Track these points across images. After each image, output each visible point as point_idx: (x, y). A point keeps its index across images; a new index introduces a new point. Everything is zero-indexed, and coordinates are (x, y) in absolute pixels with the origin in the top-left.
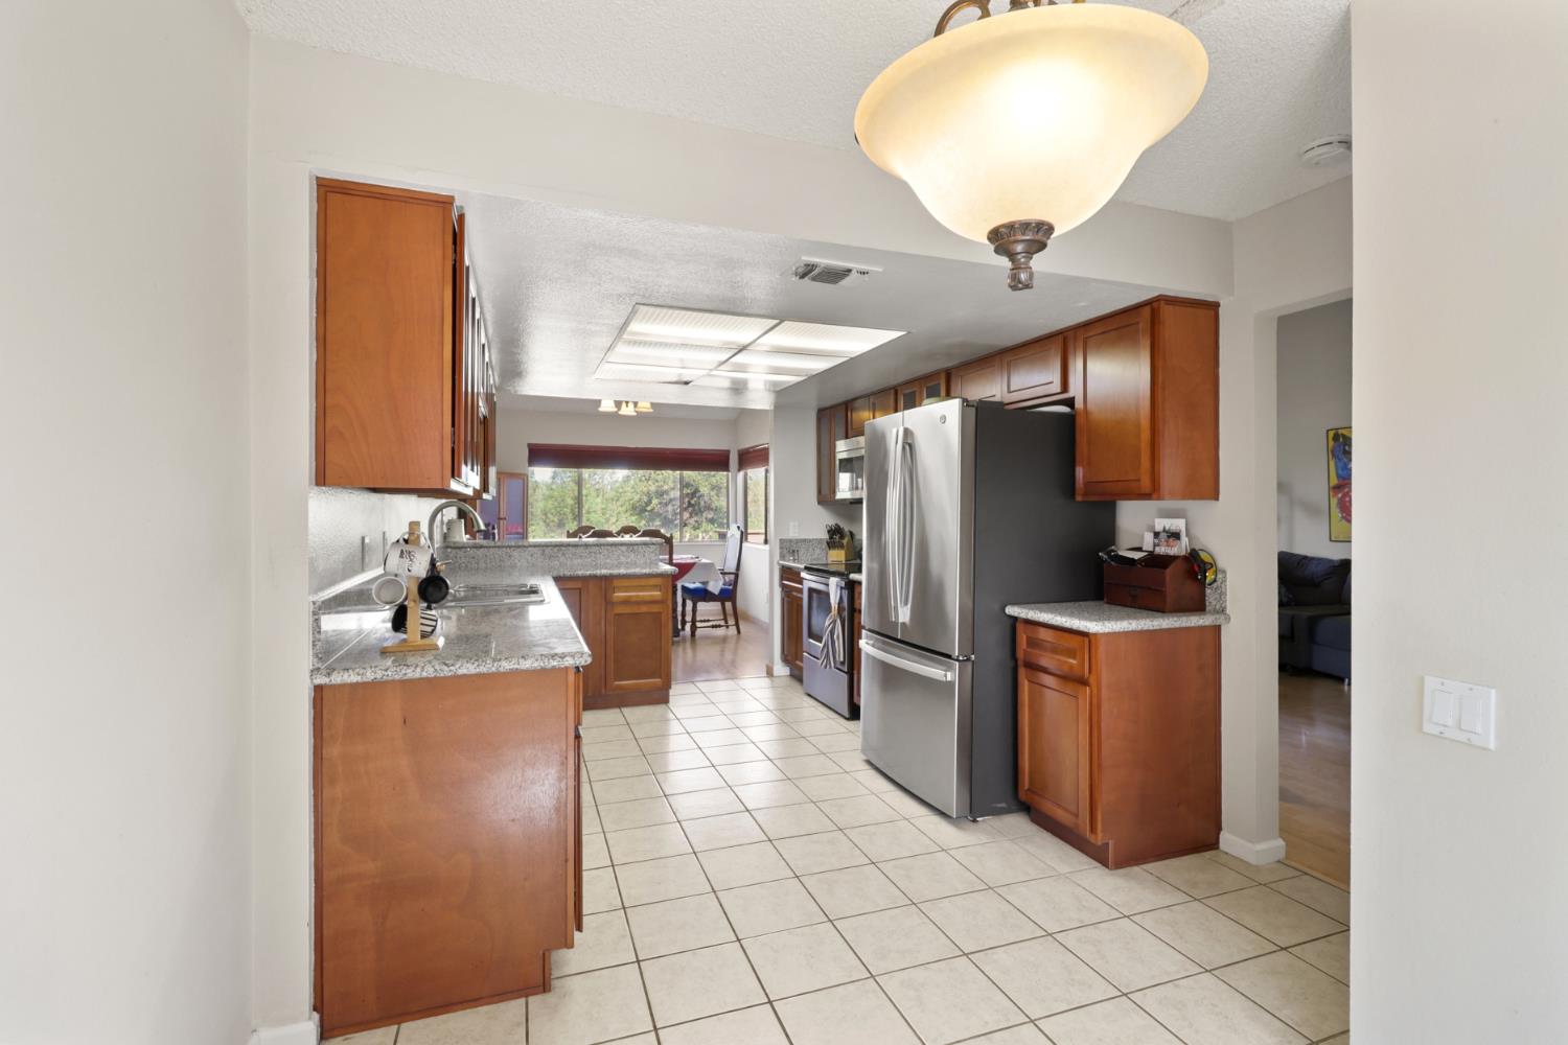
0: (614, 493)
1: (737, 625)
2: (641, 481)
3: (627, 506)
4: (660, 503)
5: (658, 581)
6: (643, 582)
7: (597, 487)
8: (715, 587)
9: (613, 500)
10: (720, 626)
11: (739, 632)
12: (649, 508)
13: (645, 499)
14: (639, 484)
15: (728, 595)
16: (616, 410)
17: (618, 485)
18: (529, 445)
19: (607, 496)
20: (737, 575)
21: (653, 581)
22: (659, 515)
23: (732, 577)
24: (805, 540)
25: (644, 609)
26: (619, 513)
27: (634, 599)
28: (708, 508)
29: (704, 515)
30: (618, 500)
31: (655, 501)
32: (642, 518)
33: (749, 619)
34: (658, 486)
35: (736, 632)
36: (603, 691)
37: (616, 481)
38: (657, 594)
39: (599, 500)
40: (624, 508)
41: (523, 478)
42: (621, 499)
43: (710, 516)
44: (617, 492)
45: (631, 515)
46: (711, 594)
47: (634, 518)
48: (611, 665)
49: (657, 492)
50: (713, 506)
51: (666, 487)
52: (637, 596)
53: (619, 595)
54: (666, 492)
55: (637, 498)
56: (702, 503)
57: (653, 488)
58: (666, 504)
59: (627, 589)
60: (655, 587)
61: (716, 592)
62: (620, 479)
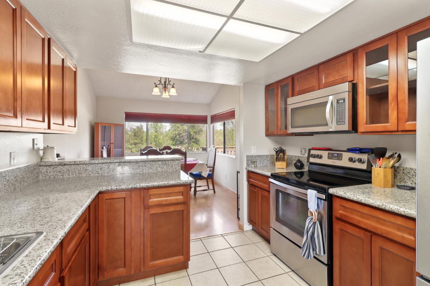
0: (166, 134)
1: (214, 189)
2: (173, 130)
3: (169, 138)
4: (179, 137)
5: (181, 189)
6: (171, 190)
7: (161, 132)
8: (205, 174)
9: (165, 136)
10: (206, 190)
11: (215, 192)
12: (176, 138)
13: (175, 136)
14: (173, 131)
15: (211, 177)
16: (160, 94)
17: (167, 132)
18: (125, 113)
19: (164, 135)
20: (214, 168)
21: (177, 189)
22: (179, 140)
23: (212, 168)
24: (259, 156)
25: (171, 209)
26: (167, 140)
27: (164, 203)
28: (193, 138)
29: (192, 140)
30: (167, 136)
31: (178, 136)
32: (174, 141)
33: (219, 185)
34: (179, 132)
35: (213, 192)
36: (142, 269)
37: (167, 131)
38: (180, 197)
39: (161, 136)
40: (168, 139)
41: (123, 126)
42: (168, 136)
43: (193, 141)
44: (167, 134)
45: (171, 140)
46: (203, 177)
47: (172, 141)
48: (148, 251)
49: (178, 134)
50: (194, 137)
51: (181, 132)
52: (167, 200)
53: (154, 200)
54: (181, 134)
55: (172, 135)
56: (191, 137)
57: (177, 133)
58: (181, 137)
59: (159, 195)
60: (178, 193)
61: (206, 176)
62: (168, 130)
